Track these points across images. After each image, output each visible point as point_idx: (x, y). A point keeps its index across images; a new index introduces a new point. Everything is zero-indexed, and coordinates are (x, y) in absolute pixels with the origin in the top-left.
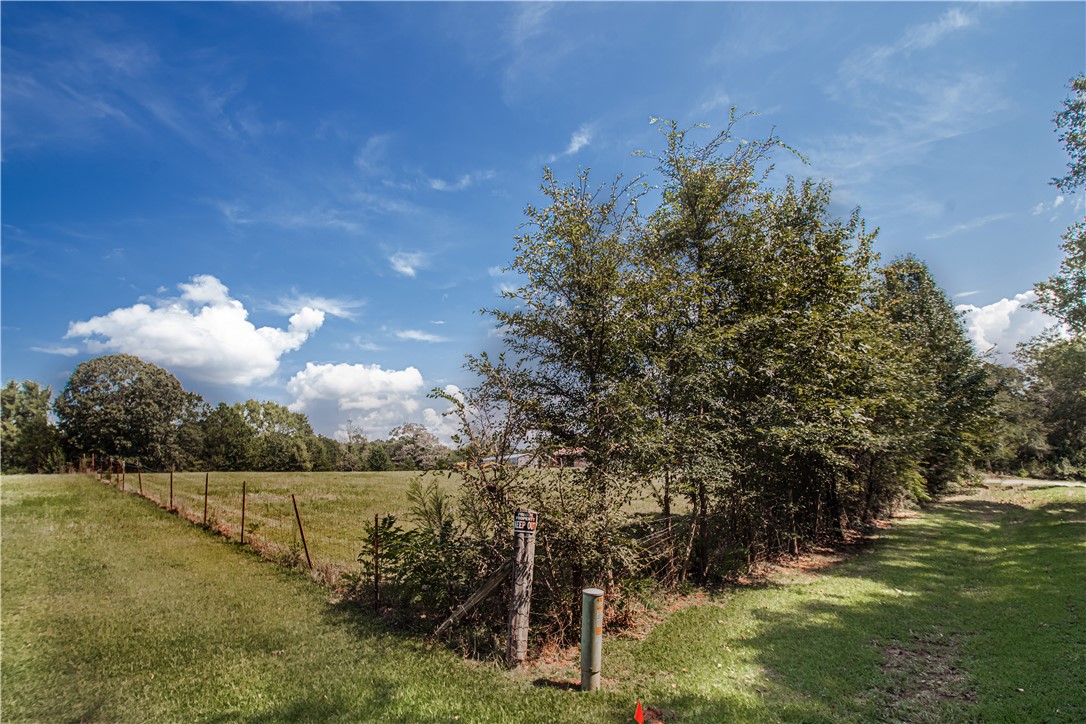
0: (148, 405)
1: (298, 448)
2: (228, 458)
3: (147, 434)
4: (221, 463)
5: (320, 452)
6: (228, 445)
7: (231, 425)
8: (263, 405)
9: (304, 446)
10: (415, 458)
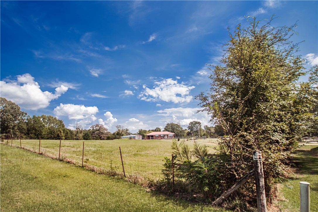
0: (8, 115)
1: (60, 132)
2: (35, 135)
3: (7, 126)
4: (33, 137)
5: (67, 133)
6: (36, 130)
7: (37, 123)
8: (48, 117)
9: (62, 131)
10: (99, 136)
